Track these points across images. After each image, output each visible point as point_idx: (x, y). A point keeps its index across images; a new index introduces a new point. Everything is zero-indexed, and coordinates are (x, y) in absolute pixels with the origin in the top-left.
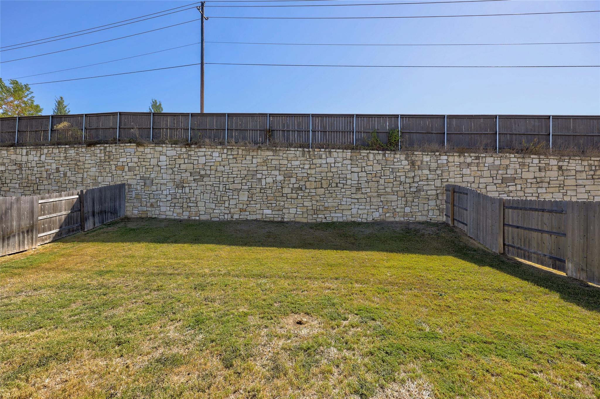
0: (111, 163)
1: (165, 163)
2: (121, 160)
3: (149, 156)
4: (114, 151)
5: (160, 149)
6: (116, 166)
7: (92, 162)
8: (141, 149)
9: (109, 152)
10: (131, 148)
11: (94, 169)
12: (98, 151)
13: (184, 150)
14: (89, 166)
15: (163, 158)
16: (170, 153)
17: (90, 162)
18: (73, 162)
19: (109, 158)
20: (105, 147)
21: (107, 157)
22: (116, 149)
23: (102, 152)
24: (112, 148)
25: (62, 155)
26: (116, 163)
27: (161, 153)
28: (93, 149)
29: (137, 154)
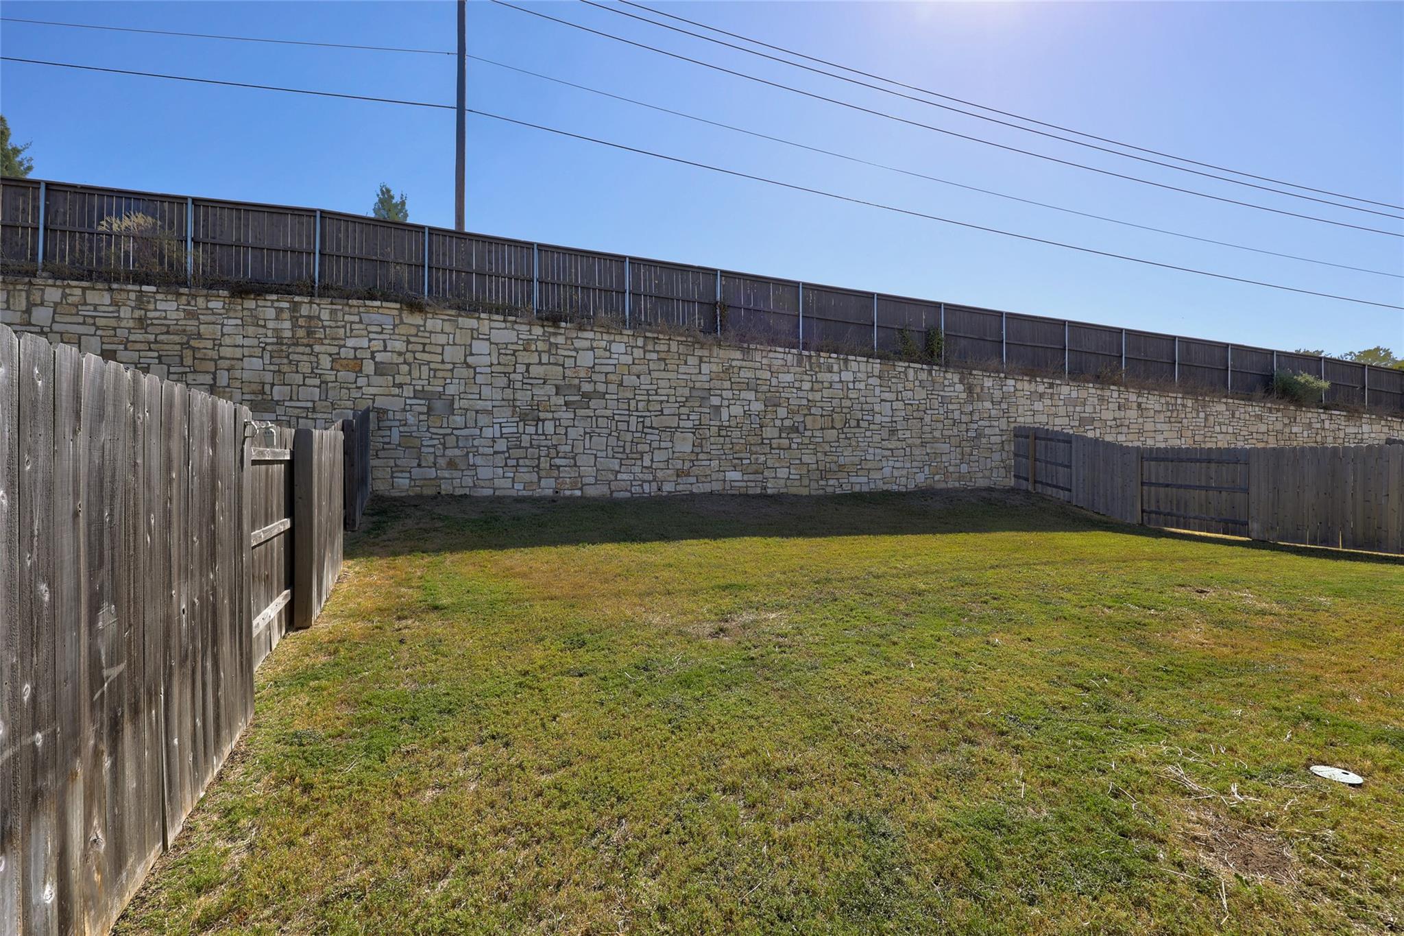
0: (317, 348)
1: (486, 360)
2: (351, 343)
3: (442, 339)
4: (325, 315)
5: (473, 323)
6: (335, 358)
7: (247, 342)
8: (417, 319)
9: (310, 318)
10: (383, 313)
11: (257, 363)
12: (271, 313)
13: (538, 331)
14: (238, 353)
15: (480, 347)
16: (497, 336)
17: (239, 340)
18: (176, 338)
19: (310, 333)
20: (295, 307)
21: (301, 333)
22: (333, 312)
23: (286, 315)
24: (323, 310)
25: (125, 312)
26: (334, 350)
27: (475, 334)
28: (250, 304)
29: (402, 330)
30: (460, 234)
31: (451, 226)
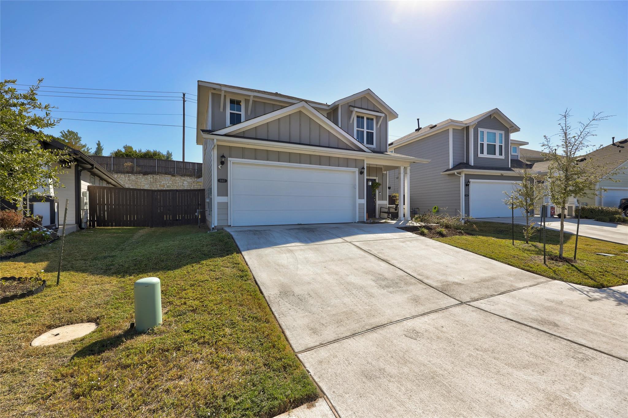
0: (157, 183)
1: (186, 185)
2: (163, 182)
3: (178, 181)
4: (158, 178)
5: (184, 178)
6: (160, 185)
7: (146, 183)
8: (174, 178)
9: (156, 178)
10: (168, 177)
11: (147, 186)
12: (149, 178)
13: (196, 179)
14: (144, 184)
15: (185, 182)
16: (188, 180)
17: (144, 182)
18: (134, 182)
19: (156, 181)
20: (153, 176)
21: (154, 181)
22: (160, 177)
23: (152, 178)
24: (158, 177)
25: (126, 178)
26: (160, 184)
27: (184, 180)
28: (146, 176)
29: (171, 180)
30: (183, 162)
31: (182, 161)
